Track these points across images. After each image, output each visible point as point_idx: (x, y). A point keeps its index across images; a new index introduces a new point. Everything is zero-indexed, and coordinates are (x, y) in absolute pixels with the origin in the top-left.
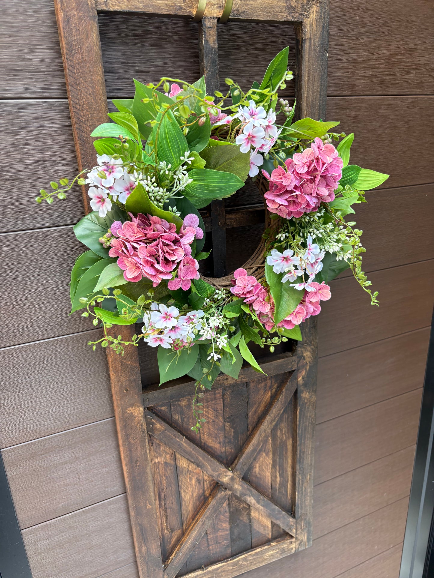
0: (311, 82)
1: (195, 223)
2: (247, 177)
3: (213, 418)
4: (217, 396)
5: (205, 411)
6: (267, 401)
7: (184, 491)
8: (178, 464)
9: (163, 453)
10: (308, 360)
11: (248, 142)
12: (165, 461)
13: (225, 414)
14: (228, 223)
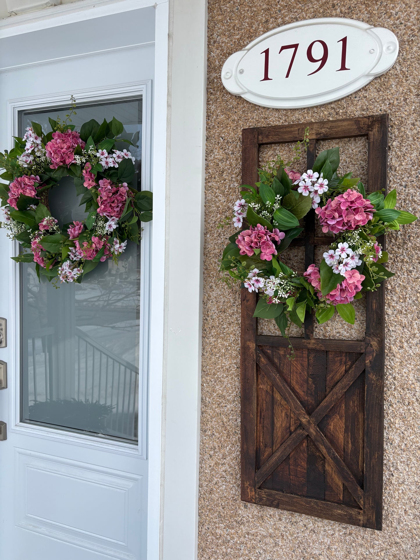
2: (310, 209)
3: (300, 371)
4: (304, 355)
5: (295, 364)
6: (342, 373)
7: (277, 419)
8: (274, 395)
9: (266, 383)
10: (375, 348)
12: (266, 389)
13: (309, 370)
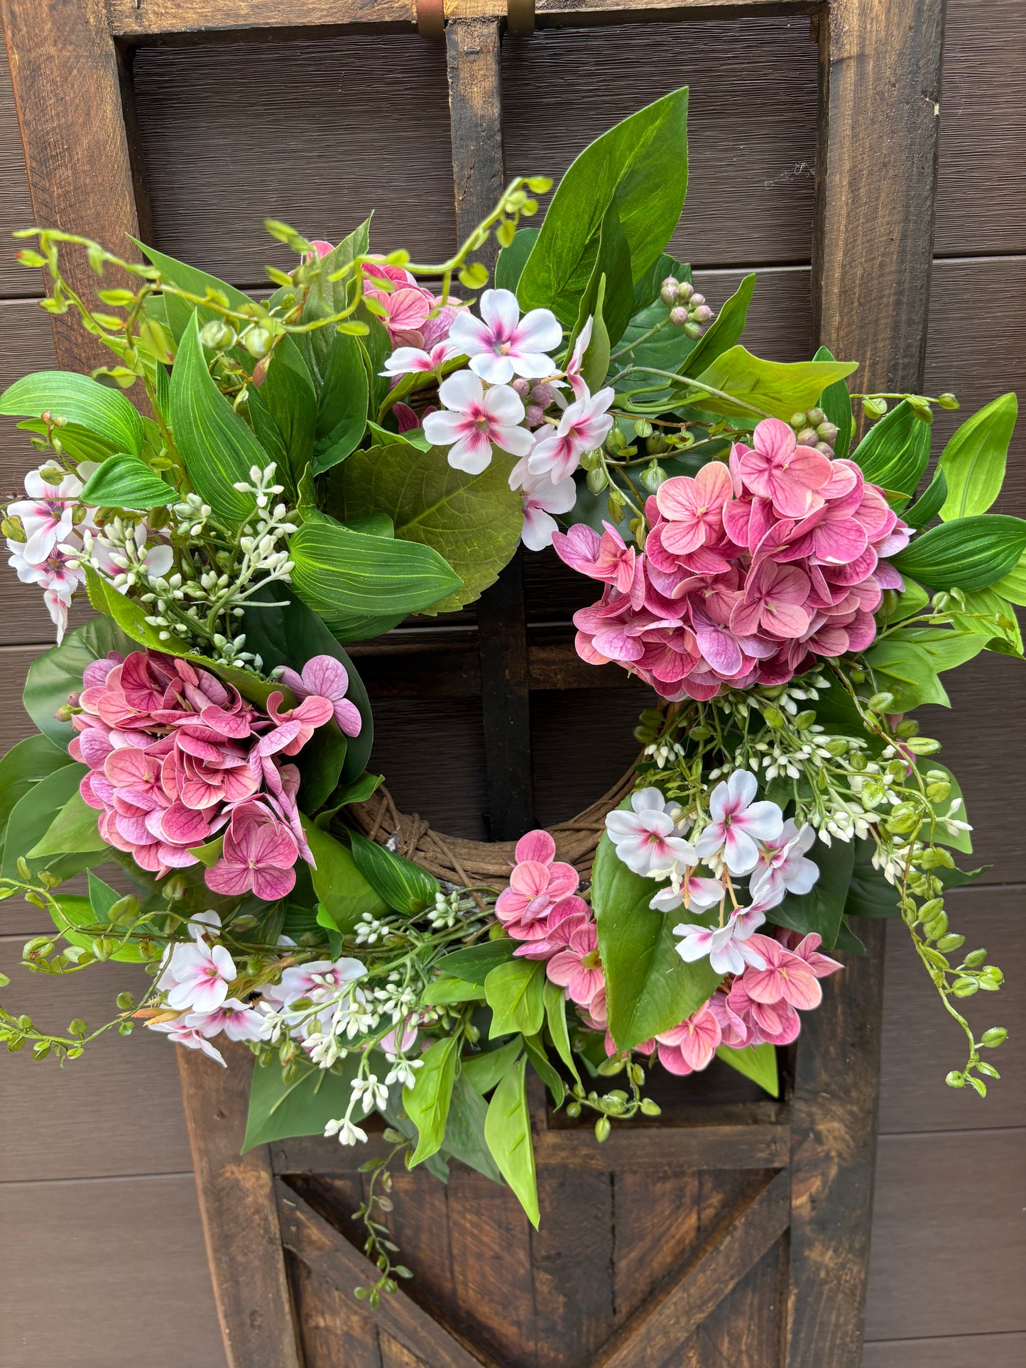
0: (862, 210)
1: (335, 685)
2: (513, 551)
3: (497, 1248)
5: (471, 1222)
6: (683, 1239)
8: (385, 1347)
9: (341, 1306)
10: (833, 1146)
11: (476, 439)
12: (345, 1328)
13: (535, 1243)
14: (536, 671)
